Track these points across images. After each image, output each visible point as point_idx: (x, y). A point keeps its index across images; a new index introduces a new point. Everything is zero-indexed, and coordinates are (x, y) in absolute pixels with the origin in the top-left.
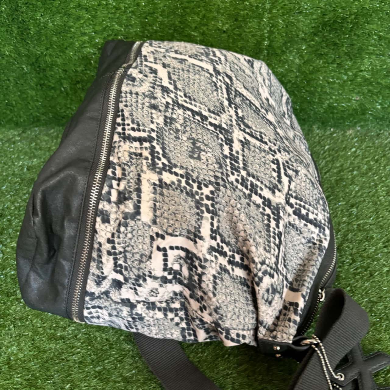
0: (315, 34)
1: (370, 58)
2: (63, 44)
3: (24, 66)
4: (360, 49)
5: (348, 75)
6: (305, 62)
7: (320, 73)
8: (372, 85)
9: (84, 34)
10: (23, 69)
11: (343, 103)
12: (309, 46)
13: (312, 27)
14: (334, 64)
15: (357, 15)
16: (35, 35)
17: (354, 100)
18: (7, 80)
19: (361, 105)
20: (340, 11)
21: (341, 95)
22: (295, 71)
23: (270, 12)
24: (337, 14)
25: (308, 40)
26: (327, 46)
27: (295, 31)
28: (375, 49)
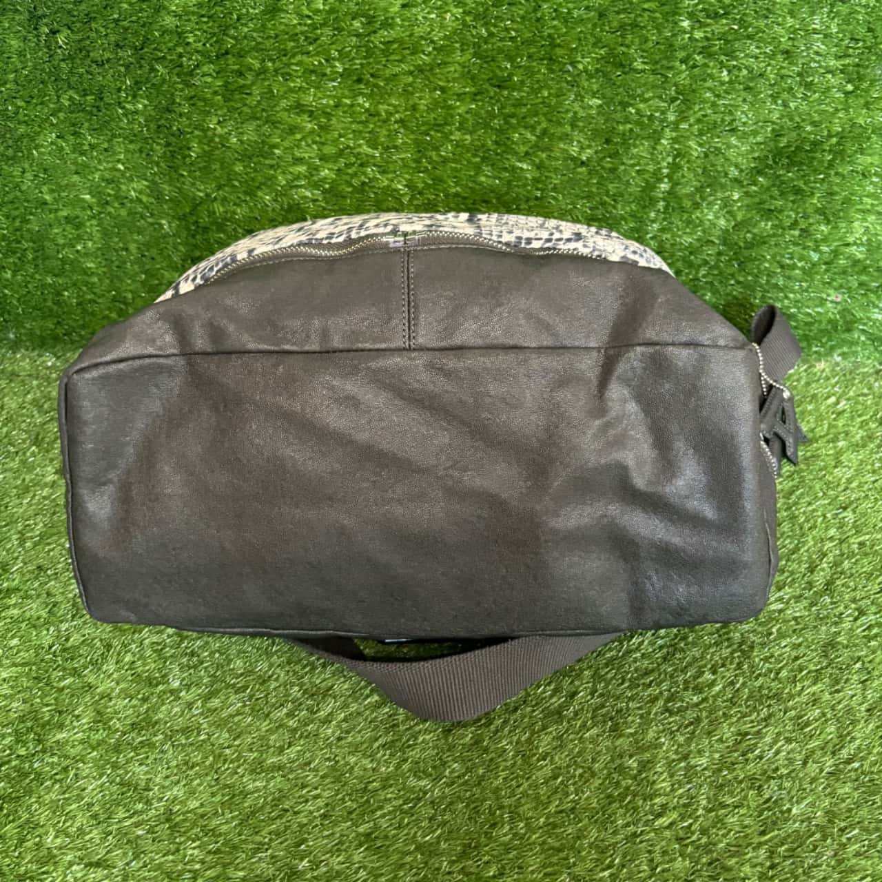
0: (760, 172)
1: (865, 220)
2: (253, 180)
3: (164, 222)
4: (847, 201)
5: (821, 252)
6: (736, 225)
7: (765, 247)
8: (868, 274)
9: (299, 161)
10: (161, 225)
11: (808, 307)
12: (747, 194)
13: (754, 158)
14: (794, 229)
15: (841, 138)
16: (199, 160)
17: (832, 302)
18: (123, 249)
19: (845, 311)
20: (809, 128)
21: (807, 291)
22: (717, 241)
23: (676, 128)
24: (804, 135)
25: (745, 183)
26: (782, 194)
27: (722, 166)
28: (876, 202)
